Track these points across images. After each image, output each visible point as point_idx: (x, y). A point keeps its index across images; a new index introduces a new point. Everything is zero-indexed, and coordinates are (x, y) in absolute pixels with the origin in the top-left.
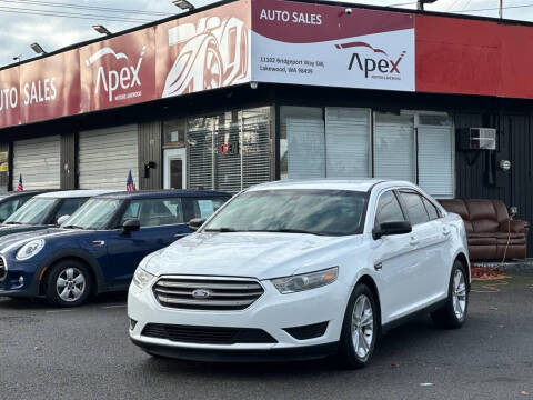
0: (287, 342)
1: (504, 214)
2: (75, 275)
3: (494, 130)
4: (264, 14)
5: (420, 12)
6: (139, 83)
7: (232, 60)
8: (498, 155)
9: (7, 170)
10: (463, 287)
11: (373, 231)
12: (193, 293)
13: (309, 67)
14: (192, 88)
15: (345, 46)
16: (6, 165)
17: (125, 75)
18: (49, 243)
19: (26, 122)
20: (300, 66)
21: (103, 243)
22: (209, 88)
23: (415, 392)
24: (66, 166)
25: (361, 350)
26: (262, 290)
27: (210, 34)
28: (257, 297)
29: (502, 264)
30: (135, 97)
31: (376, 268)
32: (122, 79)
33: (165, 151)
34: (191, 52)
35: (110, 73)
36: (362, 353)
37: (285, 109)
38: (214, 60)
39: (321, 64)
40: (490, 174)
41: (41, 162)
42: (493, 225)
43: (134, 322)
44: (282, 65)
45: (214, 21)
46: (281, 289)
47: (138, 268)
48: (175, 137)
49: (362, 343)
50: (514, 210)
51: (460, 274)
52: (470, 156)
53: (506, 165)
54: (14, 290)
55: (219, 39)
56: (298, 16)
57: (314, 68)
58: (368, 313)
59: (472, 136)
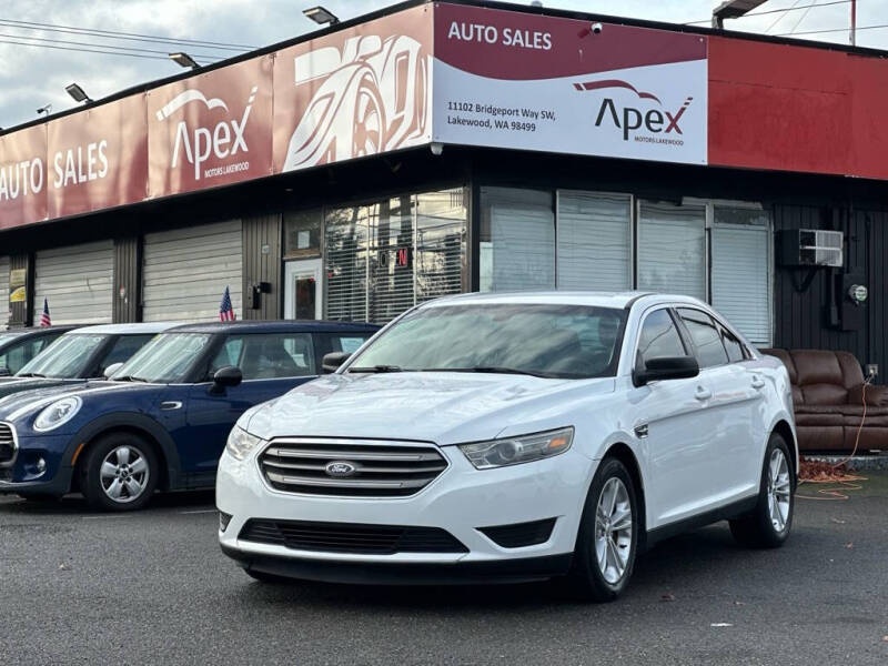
0: (484, 551)
1: (856, 376)
2: (132, 458)
3: (841, 234)
4: (455, 31)
5: (718, 32)
6: (245, 149)
7: (400, 106)
8: (846, 276)
9: (24, 299)
10: (785, 478)
11: (633, 373)
12: (327, 468)
13: (529, 120)
14: (333, 156)
15: (590, 86)
16: (23, 290)
17: (222, 134)
18: (90, 404)
19: (58, 216)
20: (514, 119)
21: (179, 405)
22: (361, 154)
23: (702, 635)
24: (123, 292)
25: (612, 570)
26: (443, 463)
27: (365, 65)
28: (436, 474)
29: (852, 458)
30: (238, 171)
31: (639, 434)
32: (217, 142)
33: (288, 264)
34: (332, 96)
35: (197, 133)
36: (613, 576)
37: (487, 192)
38: (370, 108)
39: (550, 115)
40: (834, 309)
41: (81, 286)
42: (837, 393)
43: (228, 518)
44: (484, 117)
45: (372, 43)
46: (476, 461)
47: (235, 428)
48: (304, 240)
49: (613, 559)
50: (873, 370)
51: (780, 456)
52: (801, 277)
53: (860, 293)
54: (29, 481)
55: (379, 73)
56: (512, 35)
57: (539, 122)
58: (624, 509)
59: (804, 243)
